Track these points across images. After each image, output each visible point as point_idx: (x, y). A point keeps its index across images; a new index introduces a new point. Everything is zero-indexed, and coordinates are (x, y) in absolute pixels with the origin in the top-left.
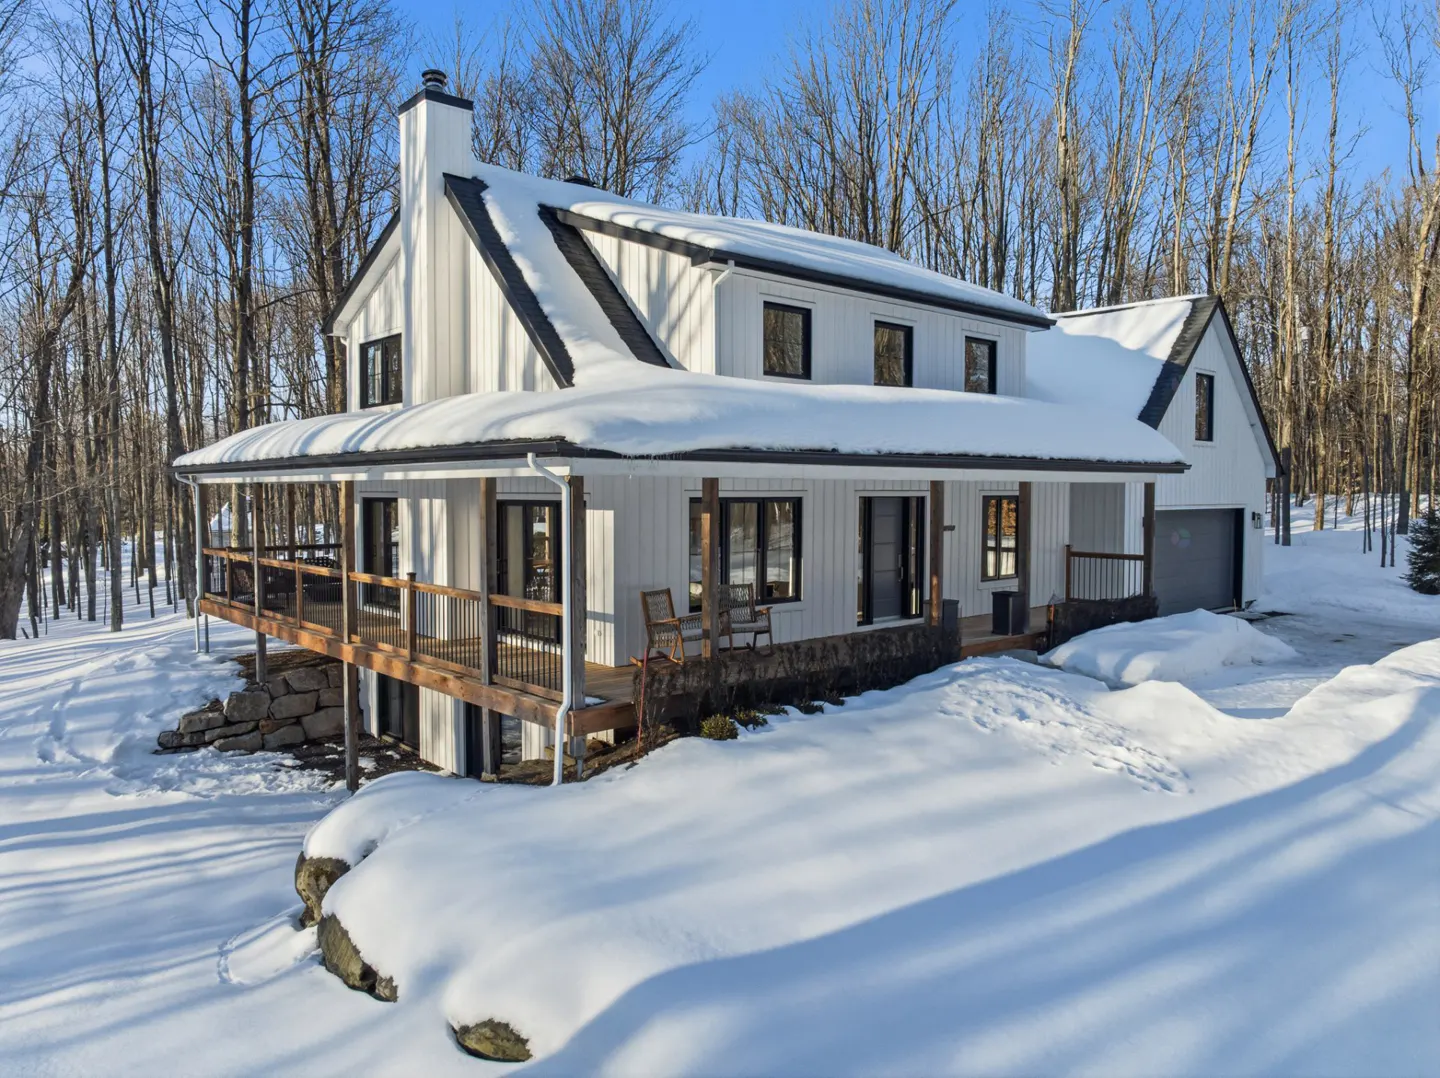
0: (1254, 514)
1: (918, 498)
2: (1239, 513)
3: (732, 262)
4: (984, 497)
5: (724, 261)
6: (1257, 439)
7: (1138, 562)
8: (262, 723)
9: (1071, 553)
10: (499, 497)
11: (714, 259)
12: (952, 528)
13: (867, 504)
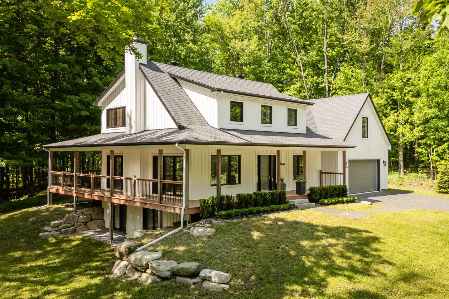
0: (384, 161)
1: (274, 155)
2: (378, 161)
3: (222, 91)
4: (294, 155)
5: (221, 91)
6: (384, 137)
7: (341, 175)
8: (75, 224)
9: (321, 173)
10: (164, 155)
11: (217, 91)
12: (284, 164)
13: (259, 157)
